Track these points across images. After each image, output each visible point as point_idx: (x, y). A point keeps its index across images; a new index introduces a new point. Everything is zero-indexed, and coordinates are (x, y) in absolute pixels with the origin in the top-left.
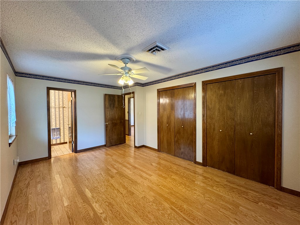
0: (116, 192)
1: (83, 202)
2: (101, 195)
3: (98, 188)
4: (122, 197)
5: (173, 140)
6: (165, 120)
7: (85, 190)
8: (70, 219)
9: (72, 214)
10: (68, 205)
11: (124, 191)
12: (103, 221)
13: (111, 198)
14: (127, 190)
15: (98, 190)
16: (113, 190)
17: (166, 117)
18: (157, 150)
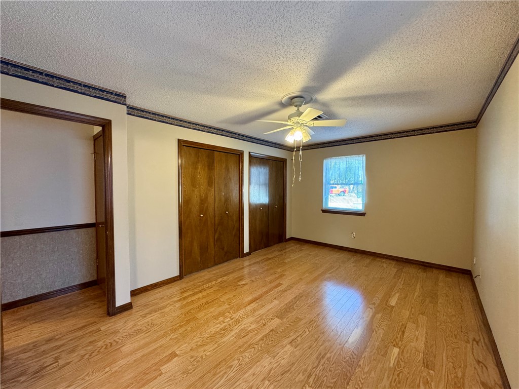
1: (373, 331)
5: (211, 240)
6: (195, 208)
8: (403, 330)
9: (397, 332)
10: (394, 346)
12: (376, 305)
17: (199, 201)
18: (179, 278)
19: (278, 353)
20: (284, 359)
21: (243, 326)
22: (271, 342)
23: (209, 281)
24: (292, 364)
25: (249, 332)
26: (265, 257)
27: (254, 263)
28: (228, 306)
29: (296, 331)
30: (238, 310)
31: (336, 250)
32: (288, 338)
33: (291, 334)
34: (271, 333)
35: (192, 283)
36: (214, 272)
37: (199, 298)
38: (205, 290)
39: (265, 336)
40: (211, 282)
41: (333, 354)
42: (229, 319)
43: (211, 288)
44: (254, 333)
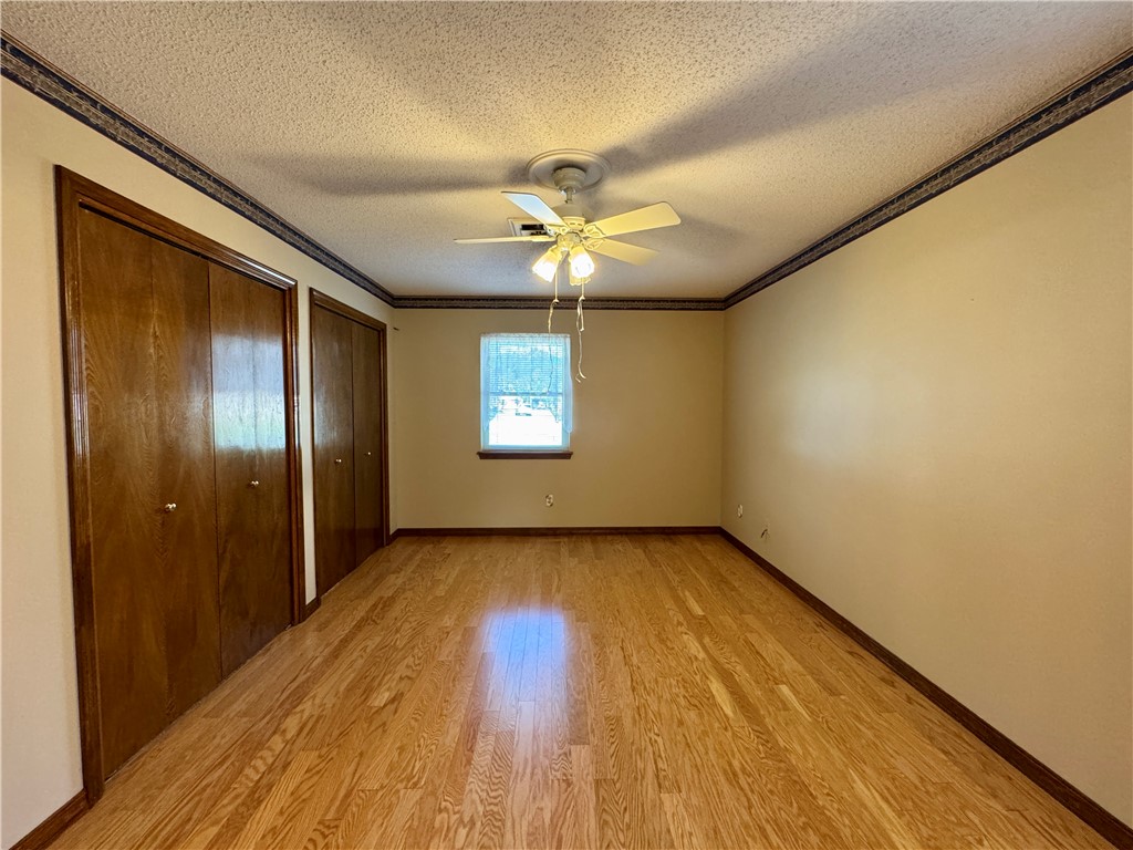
0: (635, 660)
2: (681, 670)
3: (684, 697)
4: (627, 641)
5: (209, 594)
7: (735, 712)
8: (754, 650)
9: (754, 657)
10: (776, 684)
11: (611, 652)
12: (684, 623)
13: (655, 651)
14: (602, 649)
15: (687, 691)
16: (639, 668)
17: (156, 448)
18: (82, 804)
19: (669, 831)
20: (691, 834)
21: (525, 823)
22: (627, 815)
23: (250, 746)
24: (715, 831)
25: (553, 825)
26: (372, 600)
27: (358, 627)
28: (417, 794)
29: (639, 752)
30: (458, 787)
31: (517, 538)
32: (643, 777)
33: (640, 765)
34: (602, 792)
35: (173, 791)
36: (240, 706)
37: (274, 831)
38: (270, 787)
39: (601, 811)
40: (260, 745)
41: (738, 755)
42: (463, 832)
43: (286, 766)
44: (570, 820)
